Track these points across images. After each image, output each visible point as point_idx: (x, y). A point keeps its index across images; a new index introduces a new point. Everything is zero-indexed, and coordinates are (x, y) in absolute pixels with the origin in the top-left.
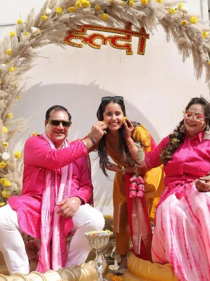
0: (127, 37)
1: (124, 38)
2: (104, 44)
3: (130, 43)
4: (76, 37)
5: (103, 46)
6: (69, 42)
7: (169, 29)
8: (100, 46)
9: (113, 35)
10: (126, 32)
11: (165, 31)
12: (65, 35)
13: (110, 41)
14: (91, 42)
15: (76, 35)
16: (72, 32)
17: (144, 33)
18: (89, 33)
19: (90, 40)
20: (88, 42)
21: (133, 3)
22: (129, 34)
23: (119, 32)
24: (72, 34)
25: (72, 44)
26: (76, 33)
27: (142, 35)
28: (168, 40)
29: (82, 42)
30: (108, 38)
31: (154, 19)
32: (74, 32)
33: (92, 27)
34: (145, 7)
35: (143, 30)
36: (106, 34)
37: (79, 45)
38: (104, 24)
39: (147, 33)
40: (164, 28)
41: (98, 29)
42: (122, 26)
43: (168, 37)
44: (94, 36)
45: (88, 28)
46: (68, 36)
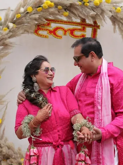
0: (82, 29)
1: (80, 30)
2: (65, 35)
3: (85, 33)
4: (42, 29)
5: (64, 37)
6: (38, 34)
7: (116, 24)
8: (61, 37)
9: (71, 27)
10: (82, 24)
11: (113, 25)
12: (34, 28)
13: (70, 33)
14: (55, 34)
15: (43, 28)
16: (40, 25)
17: (96, 25)
18: (53, 26)
19: (53, 32)
20: (52, 34)
21: (88, 4)
22: (84, 26)
23: (76, 25)
24: (40, 27)
25: (40, 36)
26: (43, 26)
27: (94, 26)
28: (115, 31)
29: (48, 34)
30: (68, 30)
31: (104, 16)
32: (42, 26)
33: (55, 21)
34: (97, 7)
35: (95, 22)
36: (66, 27)
37: (46, 36)
38: (65, 19)
39: (98, 24)
40: (112, 22)
41: (60, 22)
42: (79, 21)
43: (115, 29)
44: (57, 29)
45: (52, 22)
46: (37, 29)
